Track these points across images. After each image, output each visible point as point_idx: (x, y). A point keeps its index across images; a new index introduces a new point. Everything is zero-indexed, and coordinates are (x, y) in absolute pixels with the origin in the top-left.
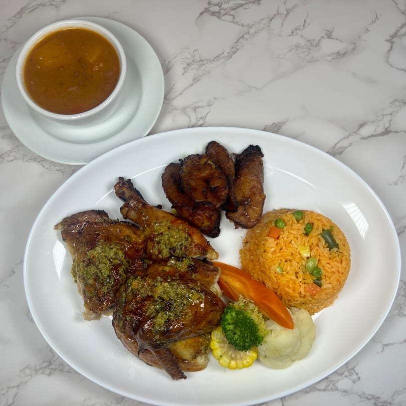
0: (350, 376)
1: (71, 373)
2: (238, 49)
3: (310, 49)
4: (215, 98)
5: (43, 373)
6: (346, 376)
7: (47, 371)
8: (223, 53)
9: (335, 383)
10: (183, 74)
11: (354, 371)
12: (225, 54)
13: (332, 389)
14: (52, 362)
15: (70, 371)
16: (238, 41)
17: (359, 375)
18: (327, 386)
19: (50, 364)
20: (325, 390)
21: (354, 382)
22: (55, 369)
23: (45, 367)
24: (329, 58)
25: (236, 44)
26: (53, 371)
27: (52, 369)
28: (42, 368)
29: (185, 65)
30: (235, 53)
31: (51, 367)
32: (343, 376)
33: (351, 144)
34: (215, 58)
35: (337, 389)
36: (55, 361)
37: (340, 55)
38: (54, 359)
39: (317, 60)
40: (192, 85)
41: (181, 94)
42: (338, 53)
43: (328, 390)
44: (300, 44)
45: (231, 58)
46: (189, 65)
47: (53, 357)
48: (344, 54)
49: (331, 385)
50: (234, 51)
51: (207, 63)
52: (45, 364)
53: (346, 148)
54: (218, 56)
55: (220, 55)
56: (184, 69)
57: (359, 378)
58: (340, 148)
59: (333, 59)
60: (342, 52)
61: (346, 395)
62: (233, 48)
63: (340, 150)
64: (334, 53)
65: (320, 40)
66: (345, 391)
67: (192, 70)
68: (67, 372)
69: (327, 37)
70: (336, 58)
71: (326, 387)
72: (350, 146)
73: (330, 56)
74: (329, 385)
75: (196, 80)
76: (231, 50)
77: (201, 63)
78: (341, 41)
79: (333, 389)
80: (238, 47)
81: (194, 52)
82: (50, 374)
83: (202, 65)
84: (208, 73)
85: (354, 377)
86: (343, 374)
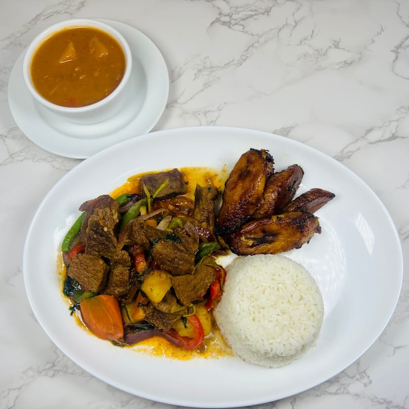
0: (362, 379)
1: (75, 374)
2: (247, 57)
3: (318, 58)
4: (225, 103)
5: (46, 375)
6: (357, 380)
7: (51, 373)
8: (233, 60)
9: (347, 387)
10: (194, 80)
11: (366, 374)
12: (235, 62)
13: (343, 393)
14: (56, 363)
15: (74, 373)
16: (248, 49)
17: (371, 378)
18: (338, 389)
19: (54, 365)
20: (336, 394)
21: (365, 385)
22: (58, 371)
23: (49, 369)
24: (337, 67)
25: (246, 52)
26: (57, 373)
27: (55, 371)
28: (45, 370)
29: (196, 71)
30: (244, 60)
31: (54, 368)
32: (355, 379)
33: (359, 149)
34: (225, 65)
35: (348, 393)
36: (58, 362)
37: (347, 64)
38: (58, 360)
39: (325, 68)
40: (202, 90)
41: (192, 98)
42: (345, 62)
43: (339, 394)
44: (308, 53)
45: (241, 65)
46: (200, 71)
47: (57, 359)
48: (351, 63)
49: (342, 389)
50: (244, 59)
51: (218, 70)
52: (49, 366)
53: (353, 152)
54: (229, 64)
55: (230, 62)
56: (195, 75)
57: (371, 382)
58: (348, 152)
59: (340, 67)
60: (349, 61)
61: (357, 399)
62: (243, 55)
63: (349, 154)
64: (341, 62)
65: (328, 49)
66: (357, 395)
67: (203, 75)
68: (71, 374)
69: (334, 47)
70: (343, 67)
71: (337, 391)
72: (358, 150)
73: (337, 64)
74: (340, 389)
75: (207, 85)
76: (241, 58)
77: (211, 69)
78: (348, 51)
79: (345, 392)
80: (248, 55)
81: (205, 59)
82: (54, 375)
83: (213, 71)
84: (219, 78)
85: (366, 380)
86: (354, 377)
